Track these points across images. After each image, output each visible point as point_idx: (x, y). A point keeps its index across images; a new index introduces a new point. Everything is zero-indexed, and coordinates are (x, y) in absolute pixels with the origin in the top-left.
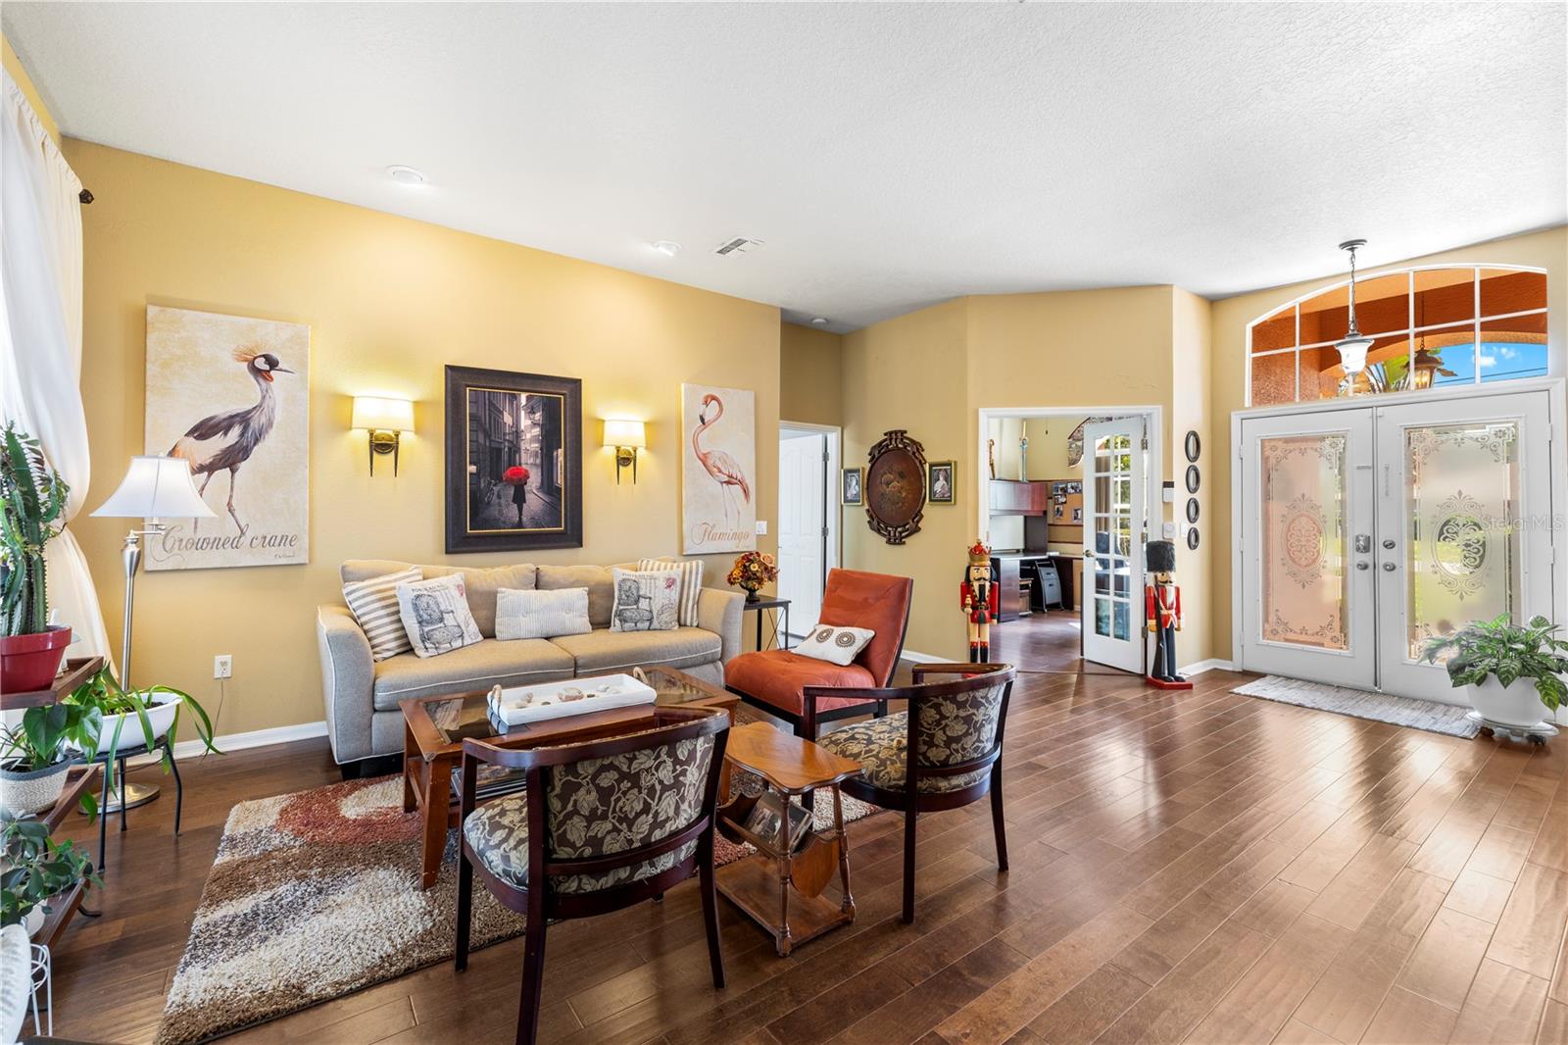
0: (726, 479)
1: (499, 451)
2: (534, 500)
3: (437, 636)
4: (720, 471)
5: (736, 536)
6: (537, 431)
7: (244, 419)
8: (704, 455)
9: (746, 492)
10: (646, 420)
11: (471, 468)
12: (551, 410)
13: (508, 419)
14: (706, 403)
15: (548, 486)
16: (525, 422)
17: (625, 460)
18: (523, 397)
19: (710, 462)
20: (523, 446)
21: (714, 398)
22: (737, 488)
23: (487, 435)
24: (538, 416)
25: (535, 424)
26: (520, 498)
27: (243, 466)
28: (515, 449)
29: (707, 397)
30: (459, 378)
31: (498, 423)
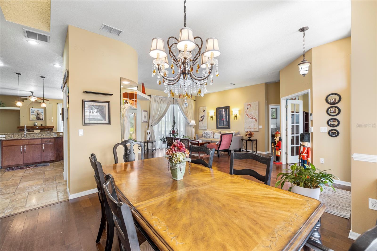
0: (252, 118)
1: (221, 117)
2: (225, 123)
3: (207, 137)
4: (251, 117)
5: (254, 128)
6: (225, 114)
7: (203, 116)
8: (248, 114)
9: (256, 121)
10: (239, 110)
11: (219, 119)
12: (226, 110)
13: (222, 113)
14: (248, 105)
15: (226, 121)
16: (224, 113)
17: (236, 116)
18: (223, 110)
19: (249, 116)
20: (224, 116)
21: (249, 104)
22: (254, 120)
23: (220, 115)
24: (225, 112)
25: (225, 113)
26: (223, 123)
27: (203, 120)
28: (223, 116)
29: (248, 104)
30: (217, 109)
31: (221, 113)
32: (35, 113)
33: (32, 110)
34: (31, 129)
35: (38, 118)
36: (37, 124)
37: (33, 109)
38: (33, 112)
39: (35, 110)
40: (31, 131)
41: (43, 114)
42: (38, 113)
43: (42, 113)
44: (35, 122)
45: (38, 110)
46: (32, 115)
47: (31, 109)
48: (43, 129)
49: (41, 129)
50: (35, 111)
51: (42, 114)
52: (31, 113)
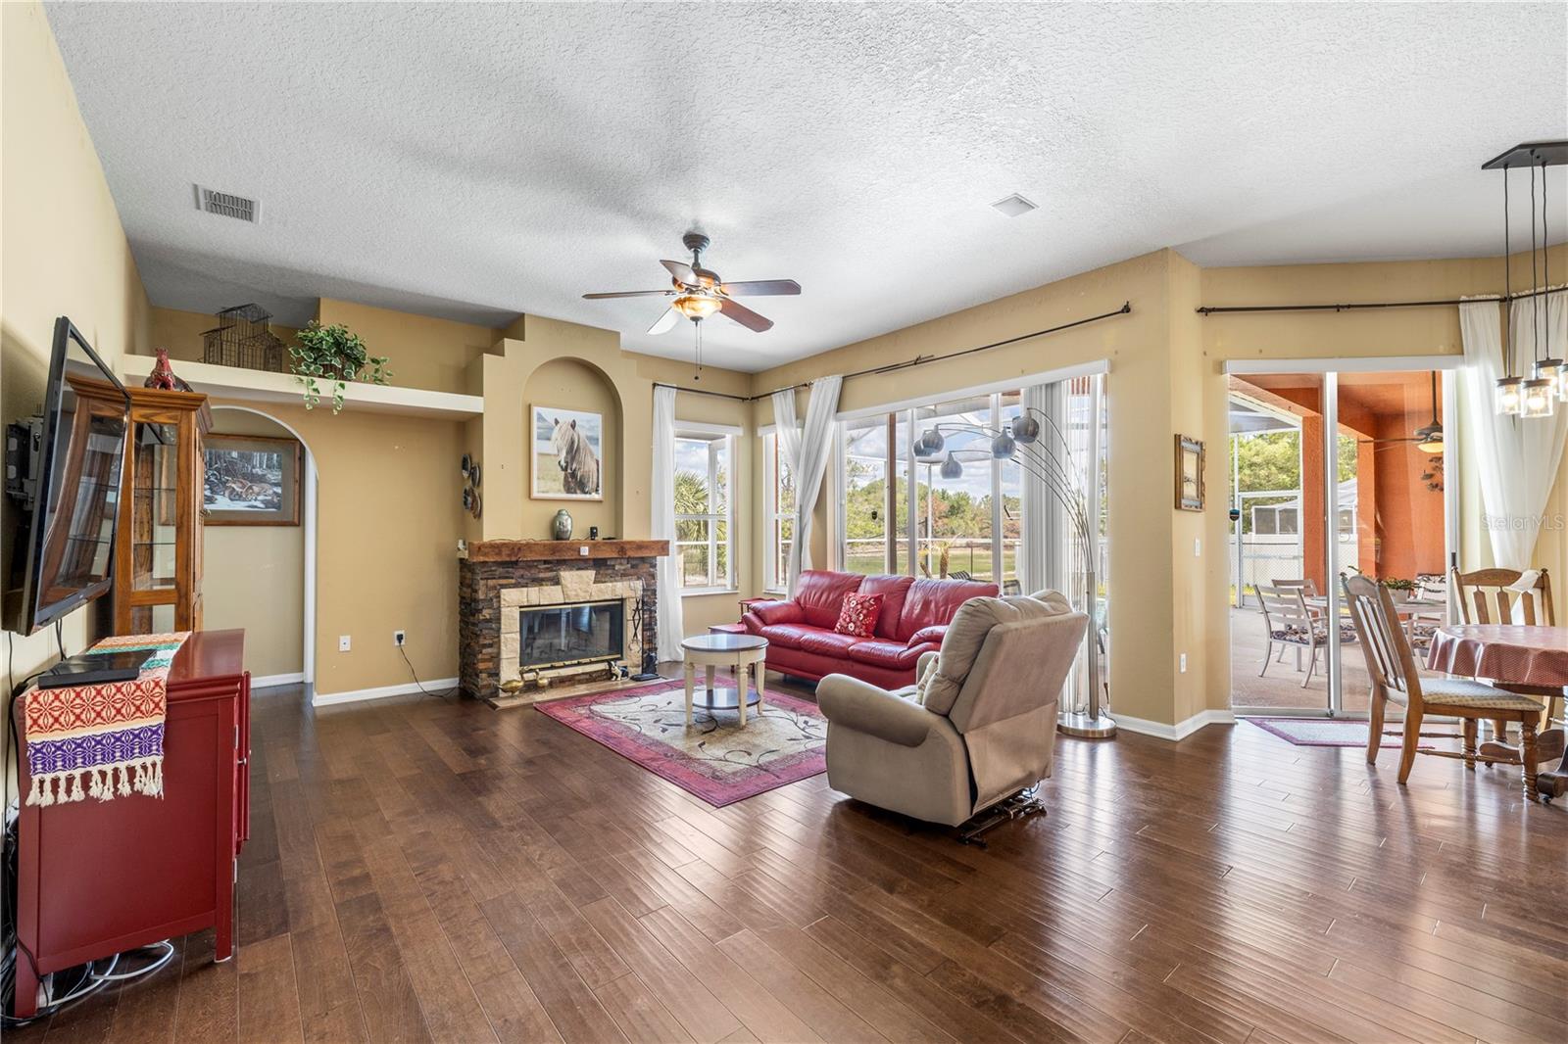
32: (559, 442)
33: (540, 418)
34: (545, 562)
35: (575, 482)
36: (569, 528)
37: (550, 414)
38: (549, 439)
39: (557, 422)
40: (542, 575)
41: (598, 451)
42: (573, 442)
43: (592, 447)
44: (560, 513)
45: (573, 426)
46: (541, 455)
47: (535, 410)
48: (605, 560)
49: (594, 560)
50: (557, 428)
51: (592, 455)
52: (538, 446)
